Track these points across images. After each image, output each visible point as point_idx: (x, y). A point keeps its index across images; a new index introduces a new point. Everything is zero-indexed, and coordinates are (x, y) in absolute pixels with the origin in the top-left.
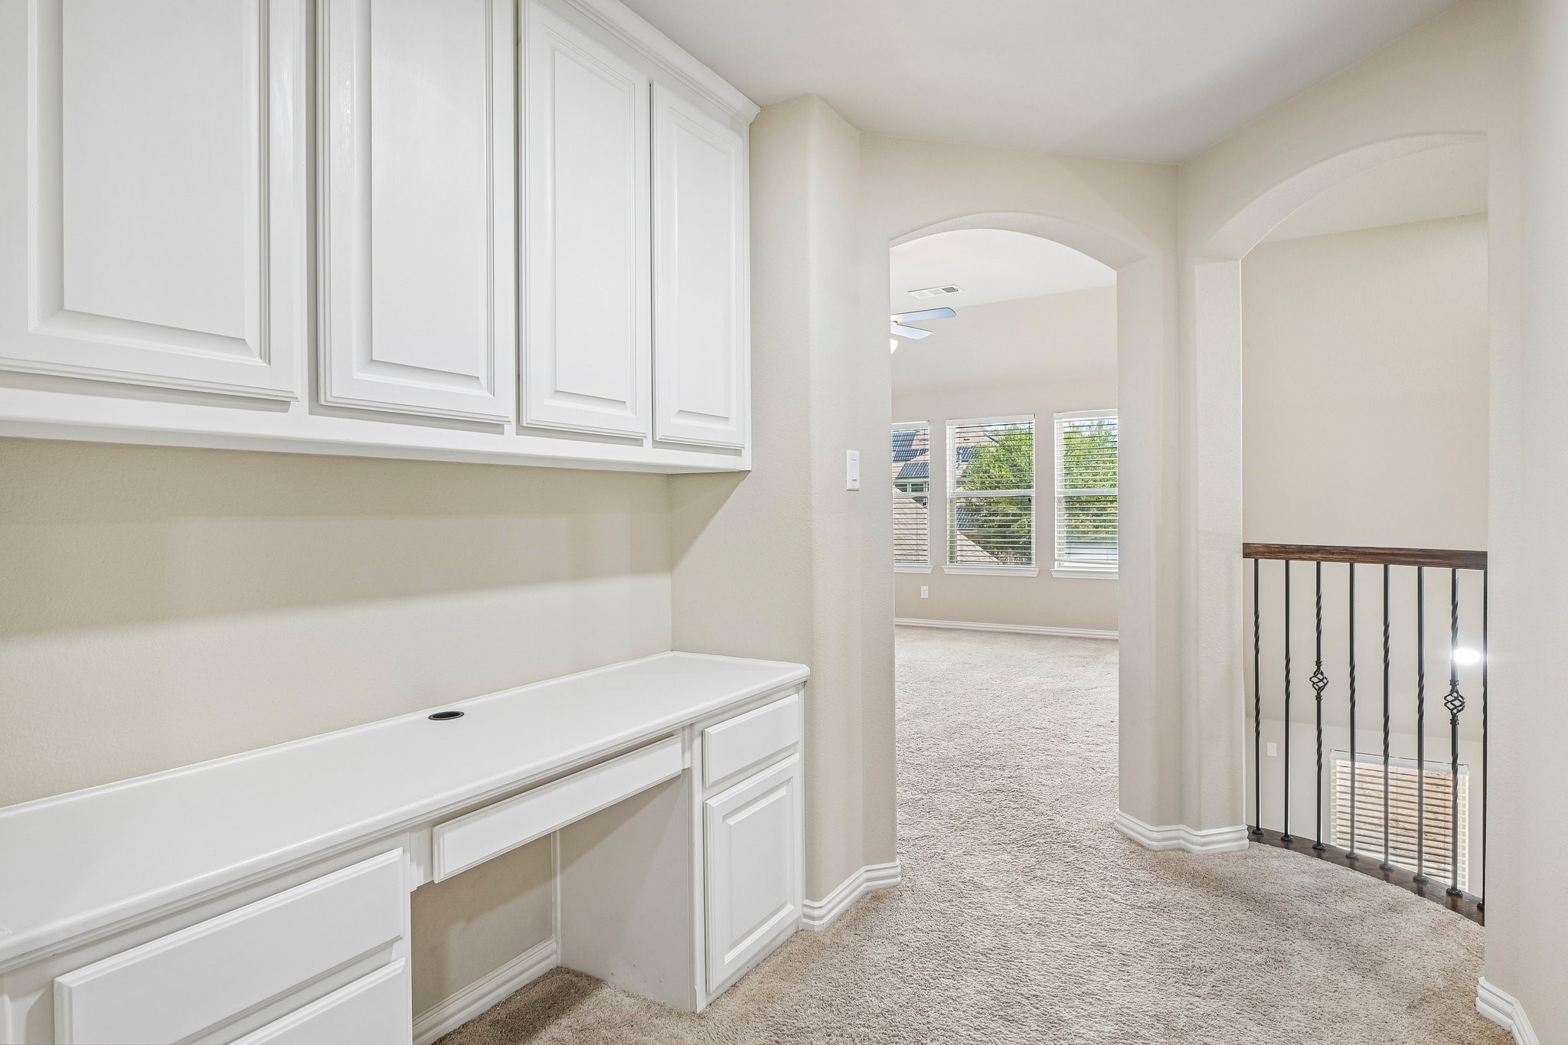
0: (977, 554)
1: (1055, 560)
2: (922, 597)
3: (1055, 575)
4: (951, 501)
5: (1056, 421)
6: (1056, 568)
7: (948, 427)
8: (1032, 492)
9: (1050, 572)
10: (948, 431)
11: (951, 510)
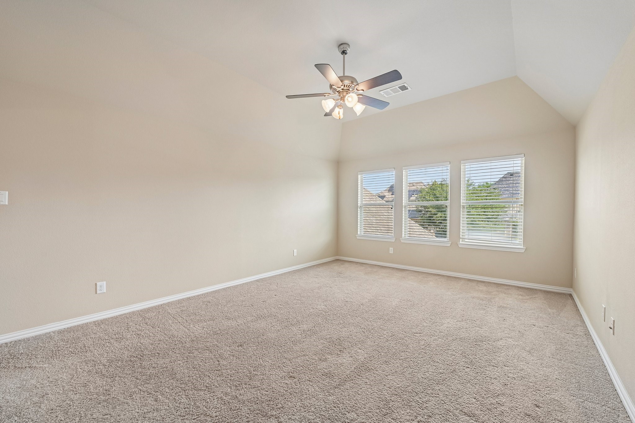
0: (421, 230)
1: (460, 238)
2: (390, 253)
3: (460, 246)
4: (405, 207)
5: (462, 165)
6: (461, 243)
7: (404, 171)
8: (448, 203)
9: (457, 244)
10: (404, 173)
11: (405, 211)
